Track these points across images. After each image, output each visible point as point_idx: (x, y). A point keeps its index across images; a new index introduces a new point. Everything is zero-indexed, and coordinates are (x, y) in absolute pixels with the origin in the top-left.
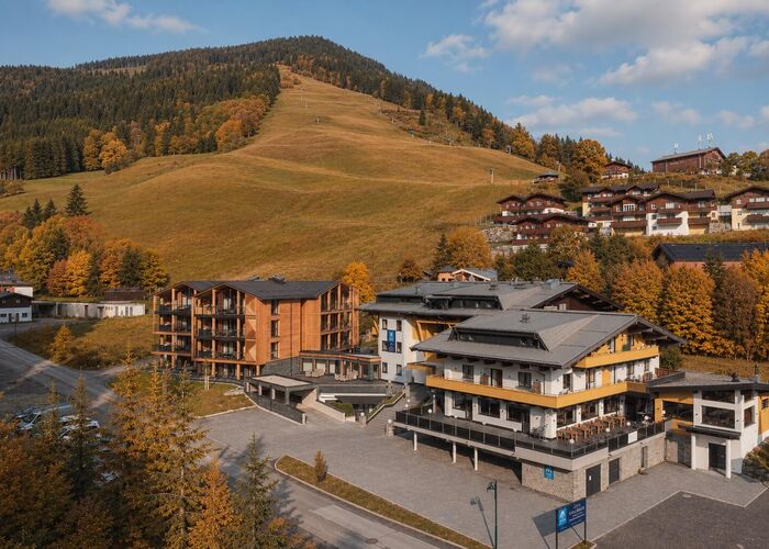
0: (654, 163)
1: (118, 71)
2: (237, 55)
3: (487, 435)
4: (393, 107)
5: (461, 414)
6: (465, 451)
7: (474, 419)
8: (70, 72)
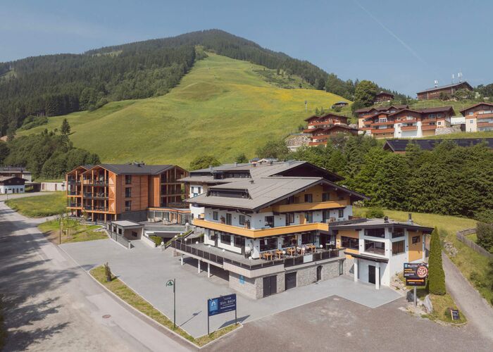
0: (419, 94)
1: (105, 54)
2: (173, 42)
3: (211, 254)
4: (261, 68)
5: (213, 243)
6: (204, 266)
7: (219, 246)
8: (80, 56)
